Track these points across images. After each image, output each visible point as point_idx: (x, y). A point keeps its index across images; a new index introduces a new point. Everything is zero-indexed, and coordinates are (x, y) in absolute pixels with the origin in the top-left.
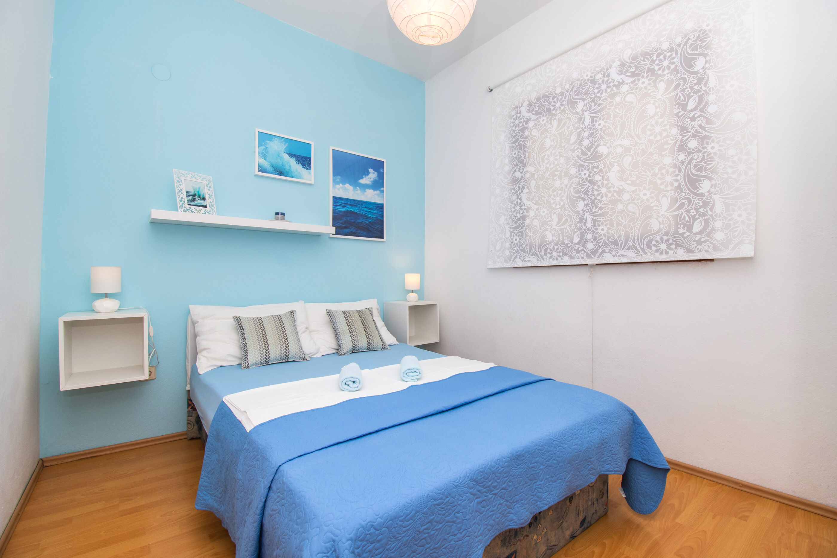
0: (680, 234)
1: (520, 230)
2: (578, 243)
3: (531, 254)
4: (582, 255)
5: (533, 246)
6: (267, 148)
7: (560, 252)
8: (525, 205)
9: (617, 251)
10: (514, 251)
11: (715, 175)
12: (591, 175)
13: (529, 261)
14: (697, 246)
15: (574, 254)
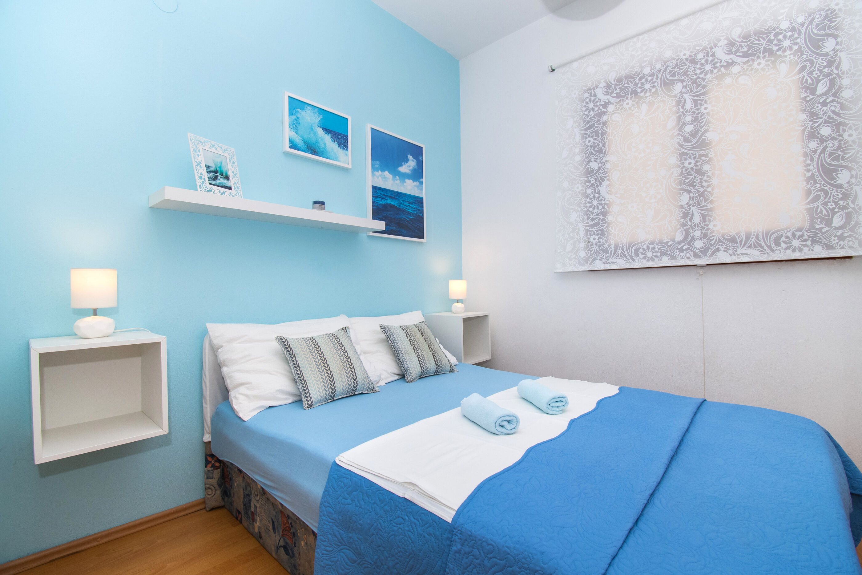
0: (817, 229)
1: (599, 227)
2: (682, 241)
3: (616, 255)
4: (688, 255)
5: (619, 245)
6: (298, 118)
7: (657, 252)
8: (606, 200)
9: (735, 249)
10: (592, 252)
11: (855, 165)
12: (698, 164)
13: (613, 263)
14: (839, 242)
15: (676, 254)
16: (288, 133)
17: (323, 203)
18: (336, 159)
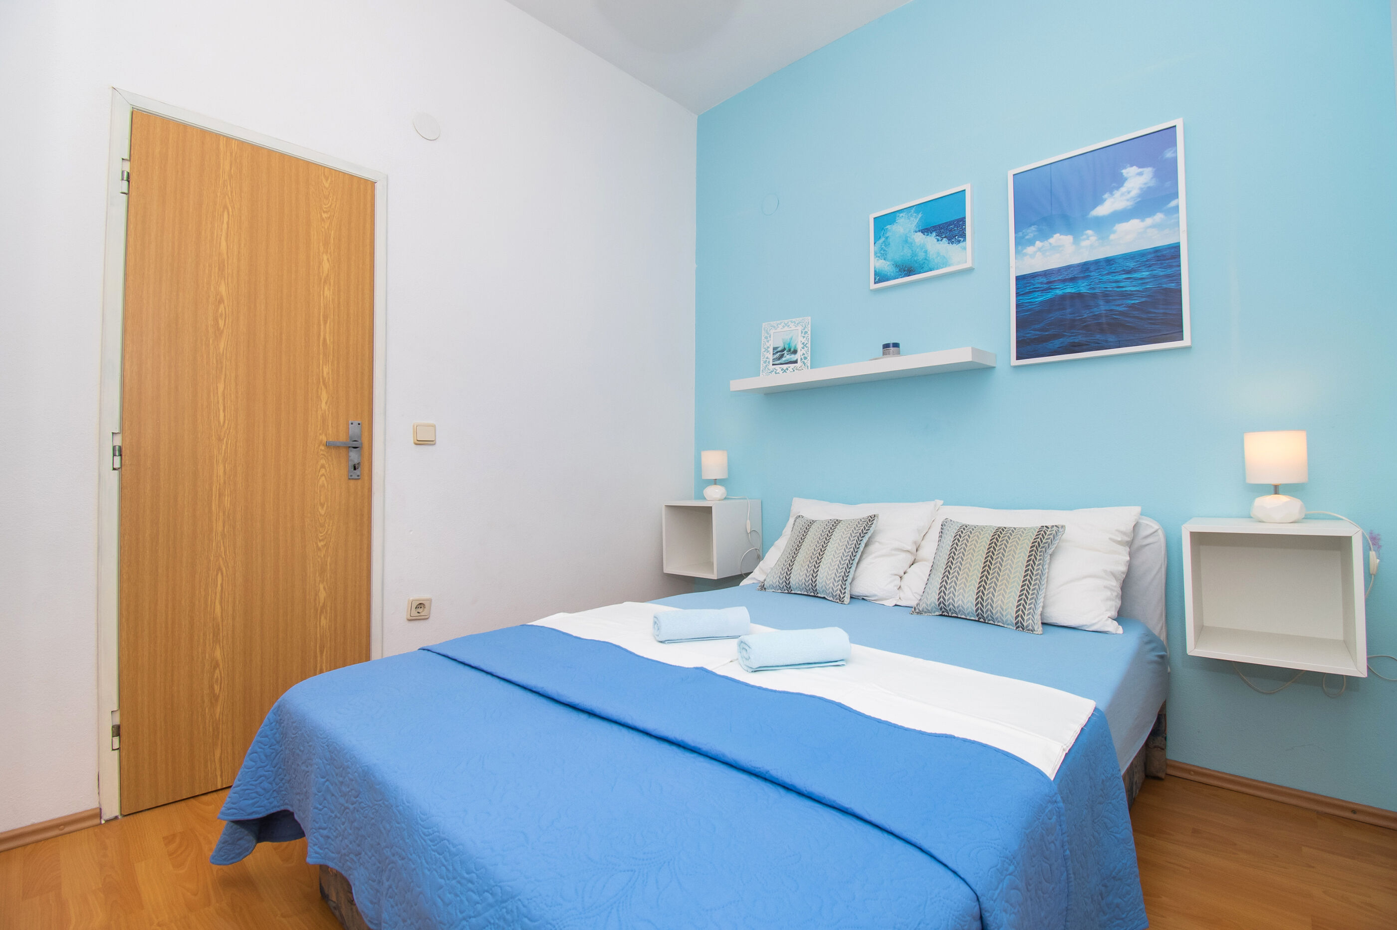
16: (875, 263)
17: (896, 345)
18: (945, 264)
